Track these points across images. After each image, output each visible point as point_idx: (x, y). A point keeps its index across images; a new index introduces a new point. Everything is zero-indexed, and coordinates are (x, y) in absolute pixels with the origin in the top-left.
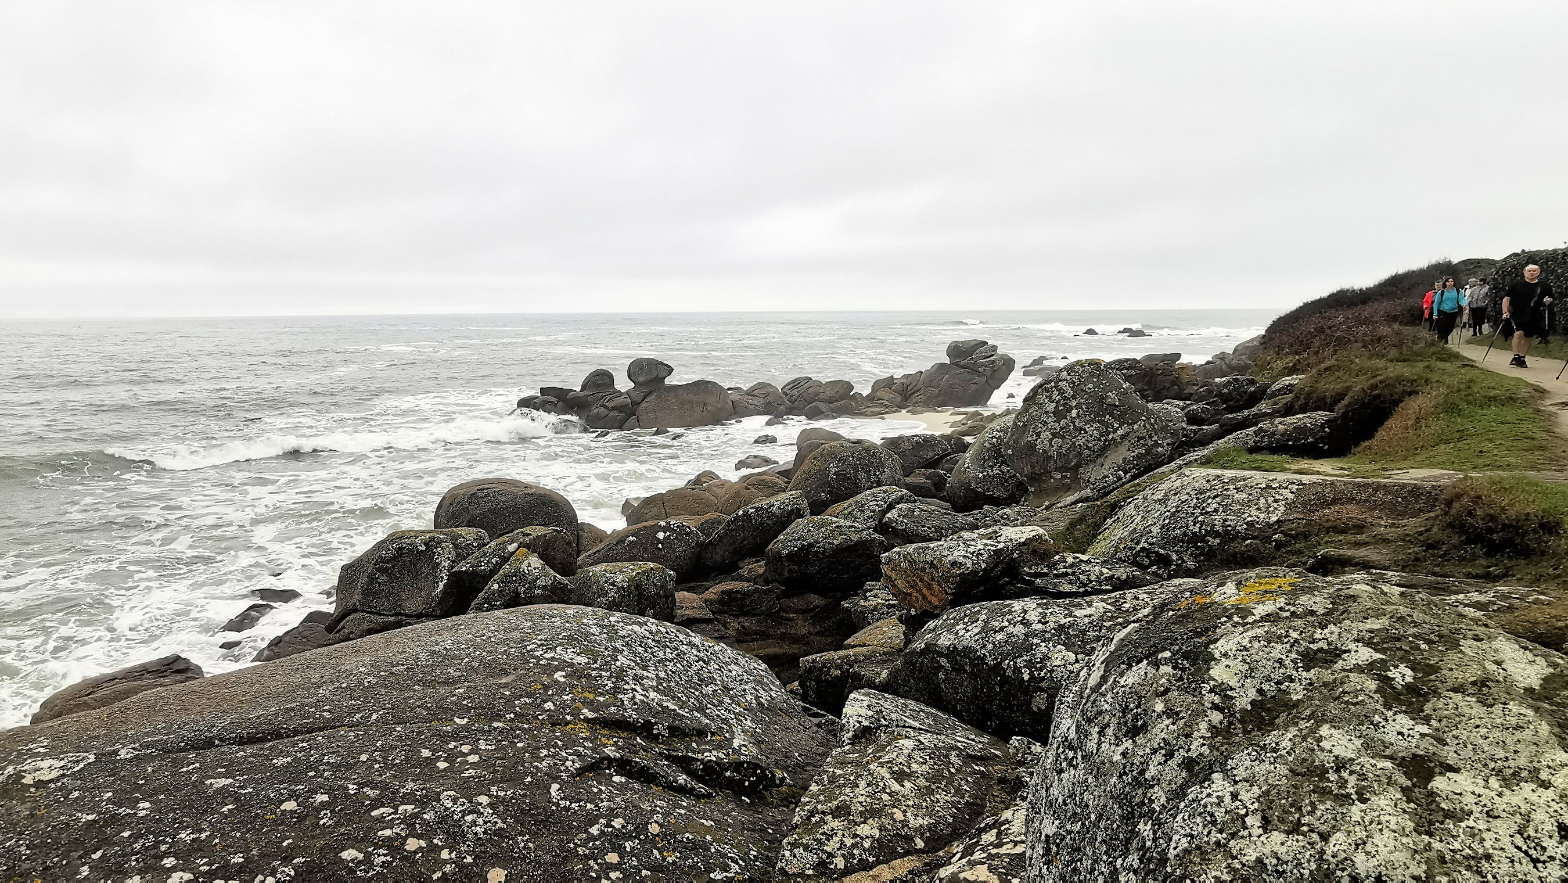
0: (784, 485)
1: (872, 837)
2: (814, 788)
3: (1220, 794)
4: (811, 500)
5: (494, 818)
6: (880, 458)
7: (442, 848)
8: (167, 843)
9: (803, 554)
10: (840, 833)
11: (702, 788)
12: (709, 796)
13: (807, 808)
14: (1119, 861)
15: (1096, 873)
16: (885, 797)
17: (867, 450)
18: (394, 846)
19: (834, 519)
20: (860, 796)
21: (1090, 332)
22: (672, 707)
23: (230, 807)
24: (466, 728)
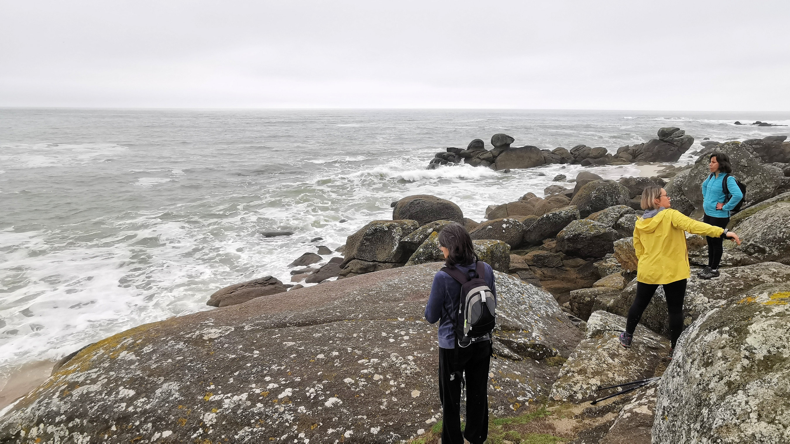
0: (568, 201)
1: (597, 385)
2: (570, 359)
3: (740, 401)
4: (581, 210)
5: (415, 367)
6: (618, 190)
7: (391, 379)
8: (266, 370)
9: (575, 238)
10: (581, 382)
11: (516, 356)
12: (519, 360)
13: (566, 369)
14: (692, 425)
15: (682, 428)
16: (605, 366)
17: (612, 185)
18: (368, 377)
19: (592, 221)
20: (593, 364)
21: (737, 123)
22: (503, 316)
23: (294, 355)
24: (403, 323)
